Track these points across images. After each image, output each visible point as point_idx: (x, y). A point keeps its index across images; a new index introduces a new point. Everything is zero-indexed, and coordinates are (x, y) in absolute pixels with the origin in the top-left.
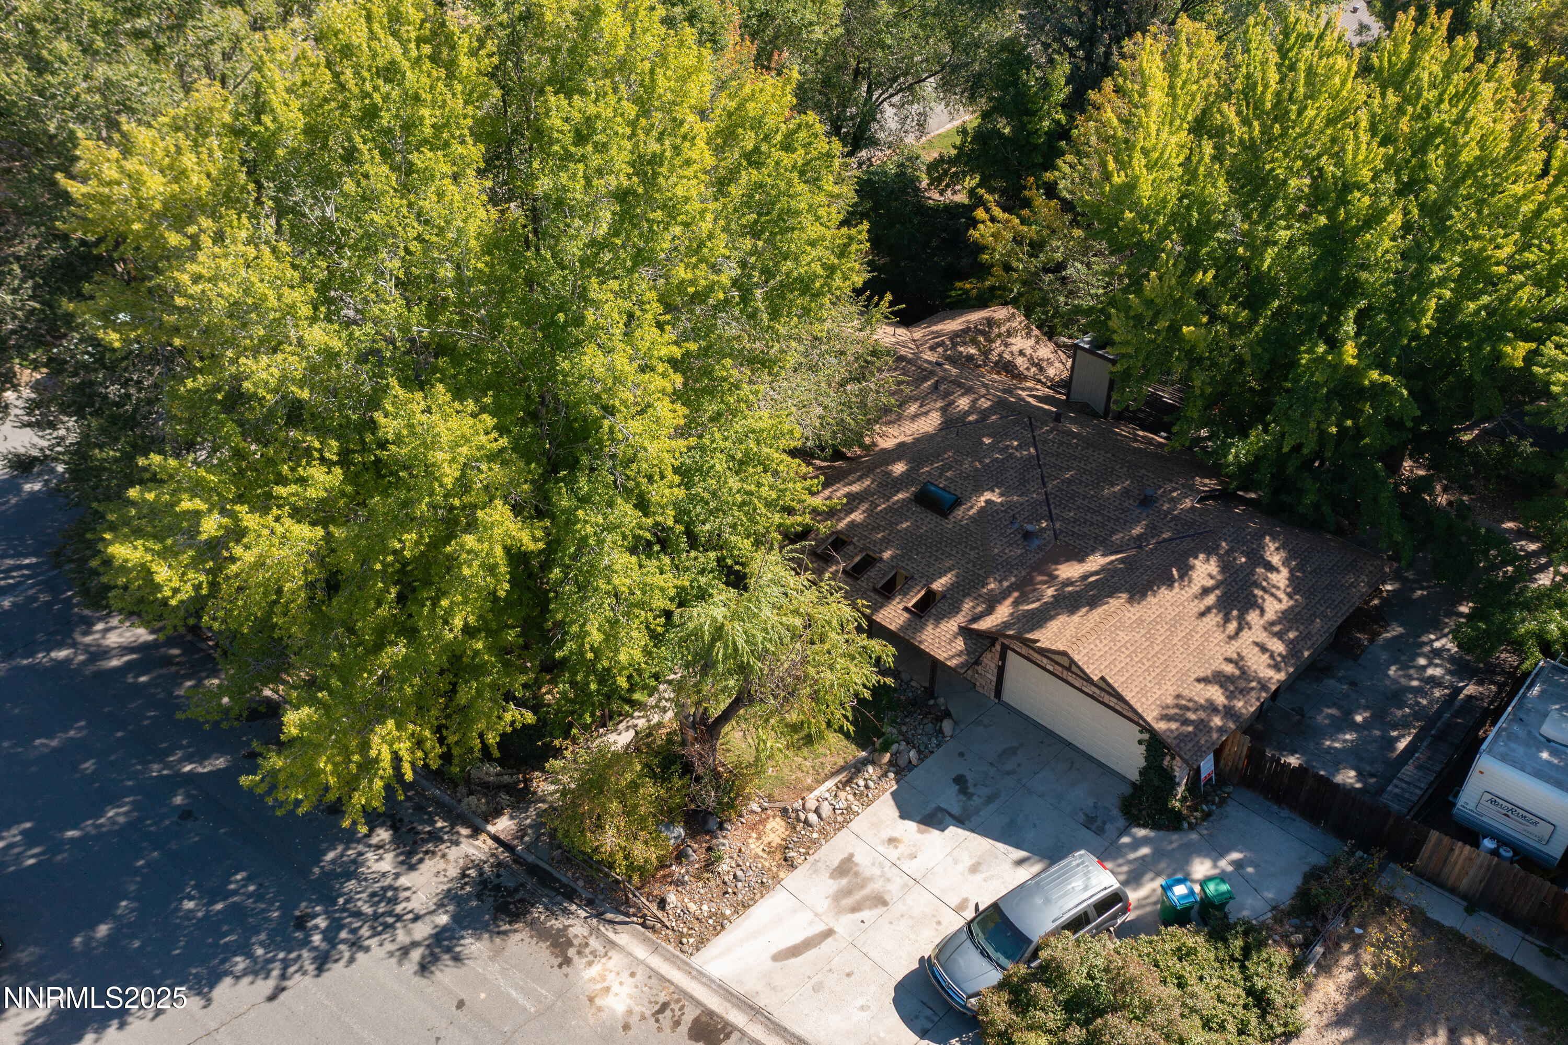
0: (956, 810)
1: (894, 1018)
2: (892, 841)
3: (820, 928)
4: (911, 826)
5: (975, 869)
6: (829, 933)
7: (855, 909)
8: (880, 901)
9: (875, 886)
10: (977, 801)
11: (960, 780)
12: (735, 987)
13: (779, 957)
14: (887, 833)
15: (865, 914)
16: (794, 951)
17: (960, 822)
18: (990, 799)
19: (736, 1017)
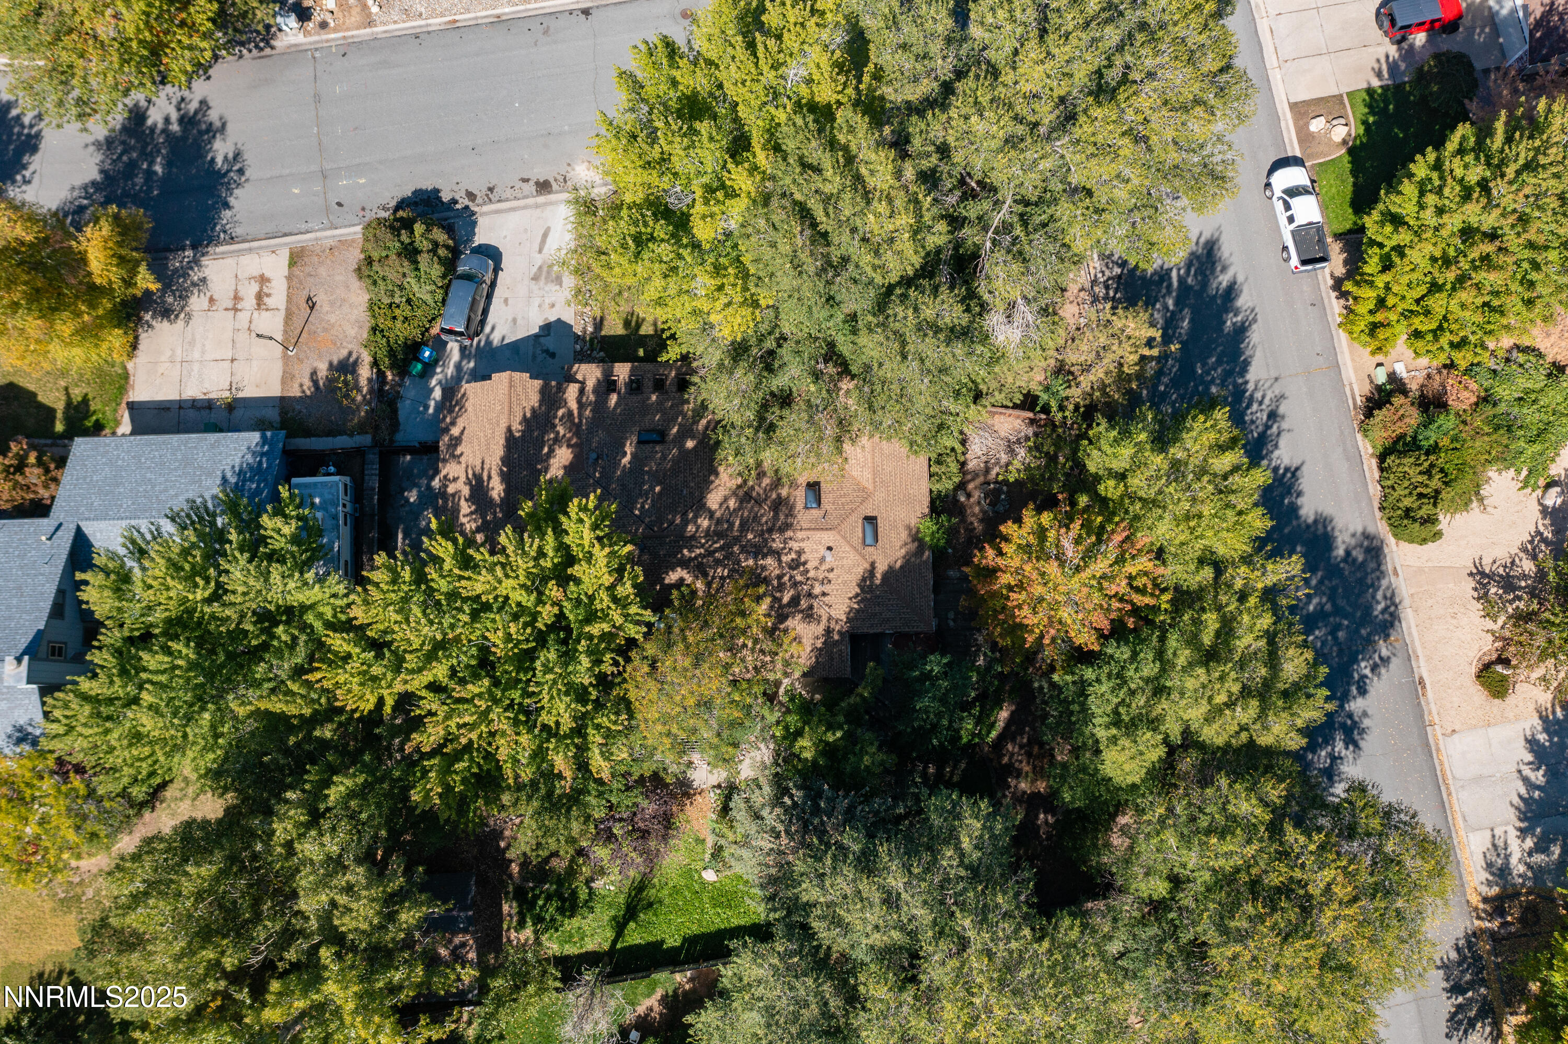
0: (542, 340)
1: (493, 243)
2: (553, 306)
3: (545, 251)
4: (552, 319)
5: (514, 321)
6: (540, 251)
7: (540, 268)
8: (535, 278)
9: (542, 282)
10: (538, 352)
11: (553, 355)
12: (549, 208)
13: (548, 229)
14: (557, 307)
15: (535, 269)
16: (545, 236)
17: (536, 337)
18: (534, 357)
19: (541, 199)
